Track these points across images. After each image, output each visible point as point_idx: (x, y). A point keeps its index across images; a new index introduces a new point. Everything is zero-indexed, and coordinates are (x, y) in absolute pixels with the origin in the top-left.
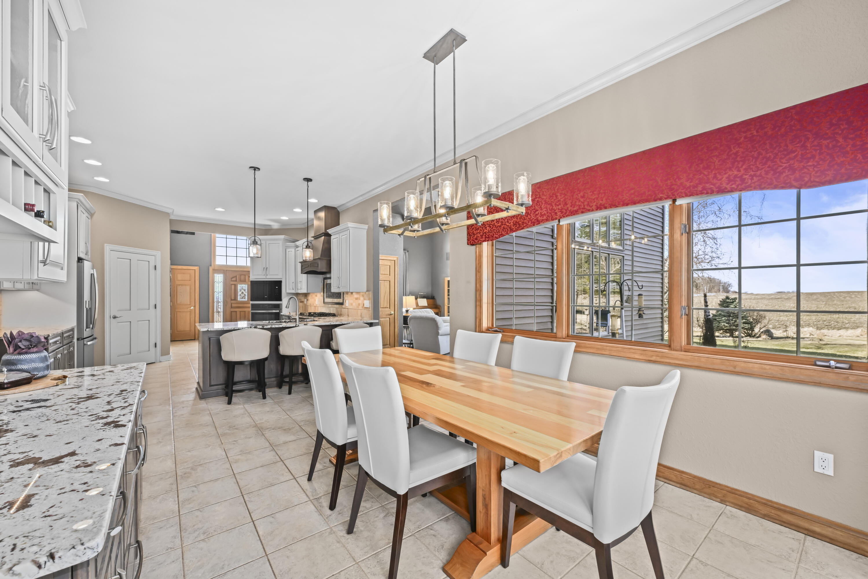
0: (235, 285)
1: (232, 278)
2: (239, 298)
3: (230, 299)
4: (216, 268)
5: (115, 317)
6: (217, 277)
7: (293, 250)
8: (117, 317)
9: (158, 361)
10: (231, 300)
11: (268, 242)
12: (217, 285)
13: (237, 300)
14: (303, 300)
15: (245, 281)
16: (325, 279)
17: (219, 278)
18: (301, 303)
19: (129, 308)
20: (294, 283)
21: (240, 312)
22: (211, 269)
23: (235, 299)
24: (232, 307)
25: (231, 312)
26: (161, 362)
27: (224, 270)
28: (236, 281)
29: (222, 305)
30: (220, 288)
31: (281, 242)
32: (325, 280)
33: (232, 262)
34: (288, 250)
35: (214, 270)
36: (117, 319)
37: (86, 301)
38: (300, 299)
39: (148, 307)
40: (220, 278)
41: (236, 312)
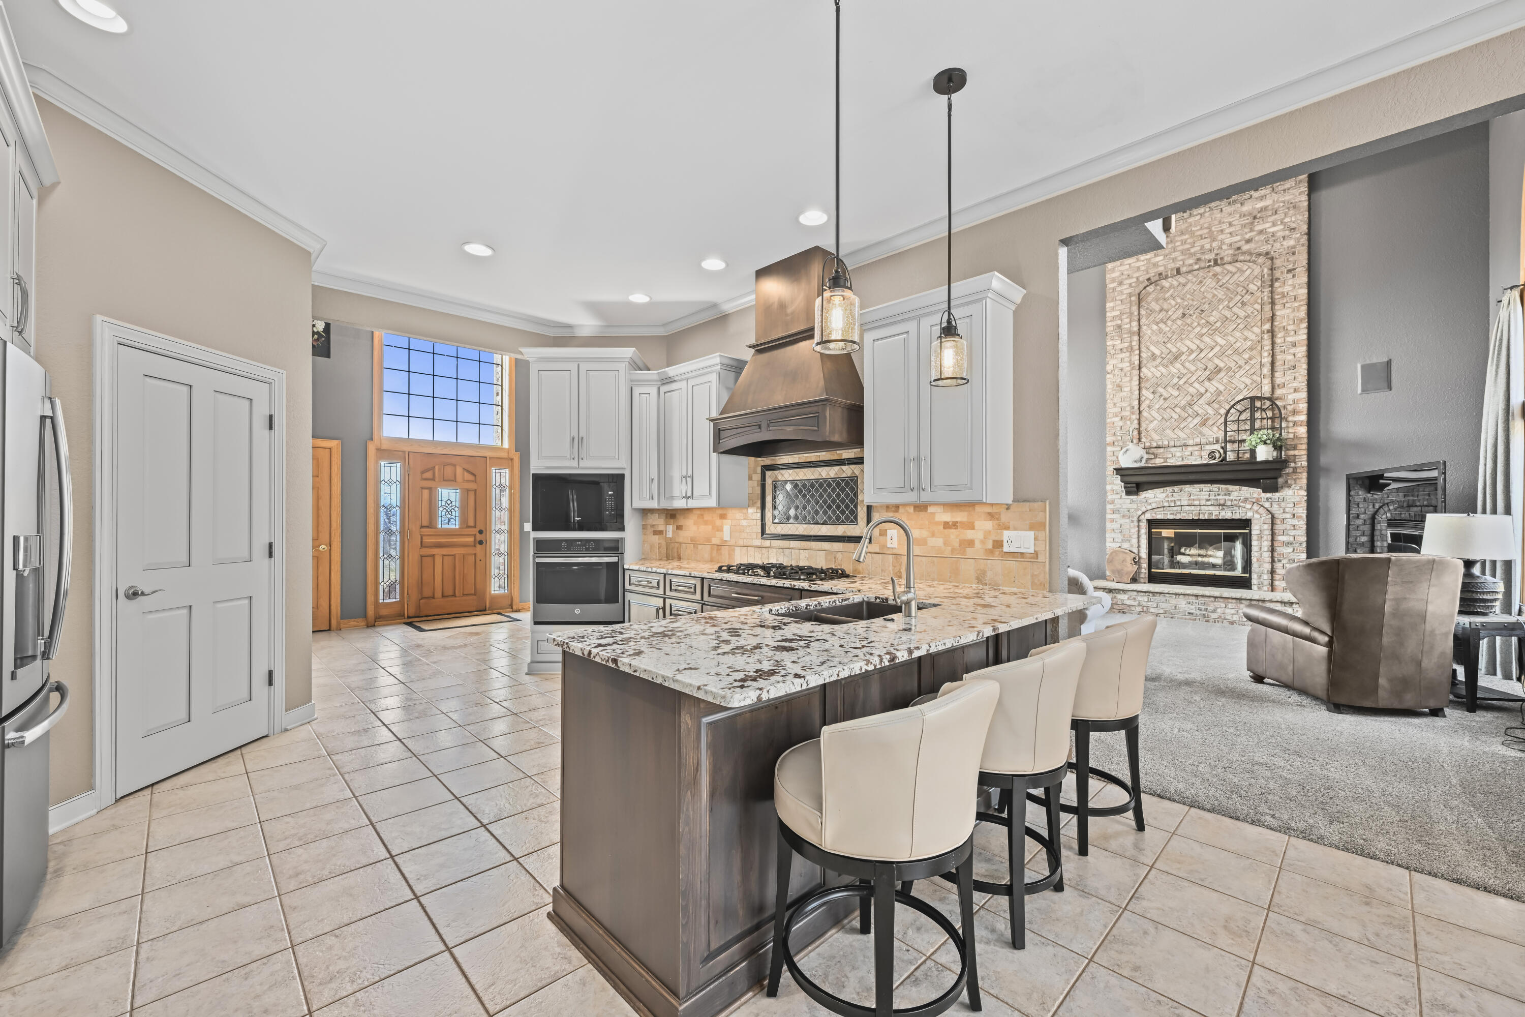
0: (430, 489)
1: (423, 472)
2: (440, 523)
3: (418, 526)
4: (384, 447)
5: (134, 594)
6: (387, 469)
7: (653, 391)
8: (143, 594)
9: (278, 728)
10: (422, 527)
11: (584, 367)
12: (387, 489)
13: (436, 528)
14: (661, 528)
15: (455, 480)
16: (766, 468)
17: (391, 472)
18: (657, 537)
19: (185, 559)
20: (656, 481)
21: (444, 555)
22: (371, 448)
23: (431, 525)
24: (422, 545)
25: (422, 556)
26: (286, 730)
27: (404, 452)
28: (433, 479)
29: (398, 539)
30: (393, 497)
31: (623, 368)
32: (768, 473)
33: (421, 432)
34: (637, 391)
35: (378, 450)
36: (141, 598)
37: (16, 539)
38: (653, 526)
39: (246, 554)
40: (394, 469)
41: (433, 556)
